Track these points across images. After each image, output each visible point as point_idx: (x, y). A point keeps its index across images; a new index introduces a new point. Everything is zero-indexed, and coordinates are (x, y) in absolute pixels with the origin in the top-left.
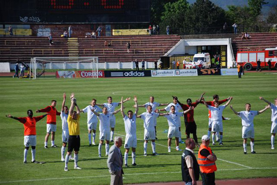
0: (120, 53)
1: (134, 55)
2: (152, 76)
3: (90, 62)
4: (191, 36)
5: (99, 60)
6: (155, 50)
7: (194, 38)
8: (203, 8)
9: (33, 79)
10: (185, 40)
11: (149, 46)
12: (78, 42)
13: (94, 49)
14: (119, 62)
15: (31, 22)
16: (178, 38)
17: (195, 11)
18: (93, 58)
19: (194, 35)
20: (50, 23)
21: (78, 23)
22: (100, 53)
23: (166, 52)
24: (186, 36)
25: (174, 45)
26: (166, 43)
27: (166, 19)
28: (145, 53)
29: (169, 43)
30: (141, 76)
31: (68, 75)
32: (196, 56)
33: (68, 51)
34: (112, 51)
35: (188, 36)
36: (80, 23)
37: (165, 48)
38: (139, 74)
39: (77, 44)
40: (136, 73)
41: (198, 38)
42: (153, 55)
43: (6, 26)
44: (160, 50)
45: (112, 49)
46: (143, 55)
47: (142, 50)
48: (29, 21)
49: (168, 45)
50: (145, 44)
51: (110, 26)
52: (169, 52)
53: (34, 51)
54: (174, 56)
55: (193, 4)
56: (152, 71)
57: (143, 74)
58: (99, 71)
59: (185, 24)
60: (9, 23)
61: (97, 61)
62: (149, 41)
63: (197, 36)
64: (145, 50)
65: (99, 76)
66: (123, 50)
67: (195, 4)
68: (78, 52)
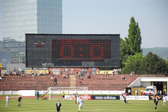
0: (101, 85)
1: (109, 86)
2: (121, 99)
3: (83, 90)
4: (144, 75)
5: (88, 89)
6: (122, 83)
7: (146, 76)
8: (152, 59)
9: (49, 100)
10: (141, 78)
11: (119, 80)
12: (76, 78)
13: (85, 82)
14: (100, 90)
15: (49, 66)
16: (137, 76)
17: (147, 60)
18: (85, 88)
19: (146, 75)
20: (59, 66)
21: (76, 66)
22: (89, 84)
23: (129, 85)
24: (141, 75)
25: (134, 81)
26: (129, 79)
27: (129, 64)
28: (116, 85)
29: (131, 79)
30: (114, 99)
31: (70, 98)
32: (148, 88)
33: (70, 83)
34: (96, 83)
35: (143, 75)
36: (77, 67)
37: (128, 82)
38: (112, 98)
39: (75, 79)
40: (111, 97)
41: (149, 77)
42: (121, 86)
43: (34, 68)
44: (125, 83)
45: (96, 82)
46: (115, 86)
47: (114, 83)
48: (47, 65)
49: (130, 81)
50: (116, 79)
51: (95, 69)
52: (131, 85)
53: (50, 83)
54: (134, 87)
55: (146, 56)
56: (120, 96)
57: (115, 98)
58: (88, 96)
59: (141, 68)
60: (36, 66)
61: (87, 89)
62: (119, 78)
63: (148, 75)
64: (116, 83)
65: (88, 99)
66: (103, 83)
67: (147, 56)
68: (76, 84)
